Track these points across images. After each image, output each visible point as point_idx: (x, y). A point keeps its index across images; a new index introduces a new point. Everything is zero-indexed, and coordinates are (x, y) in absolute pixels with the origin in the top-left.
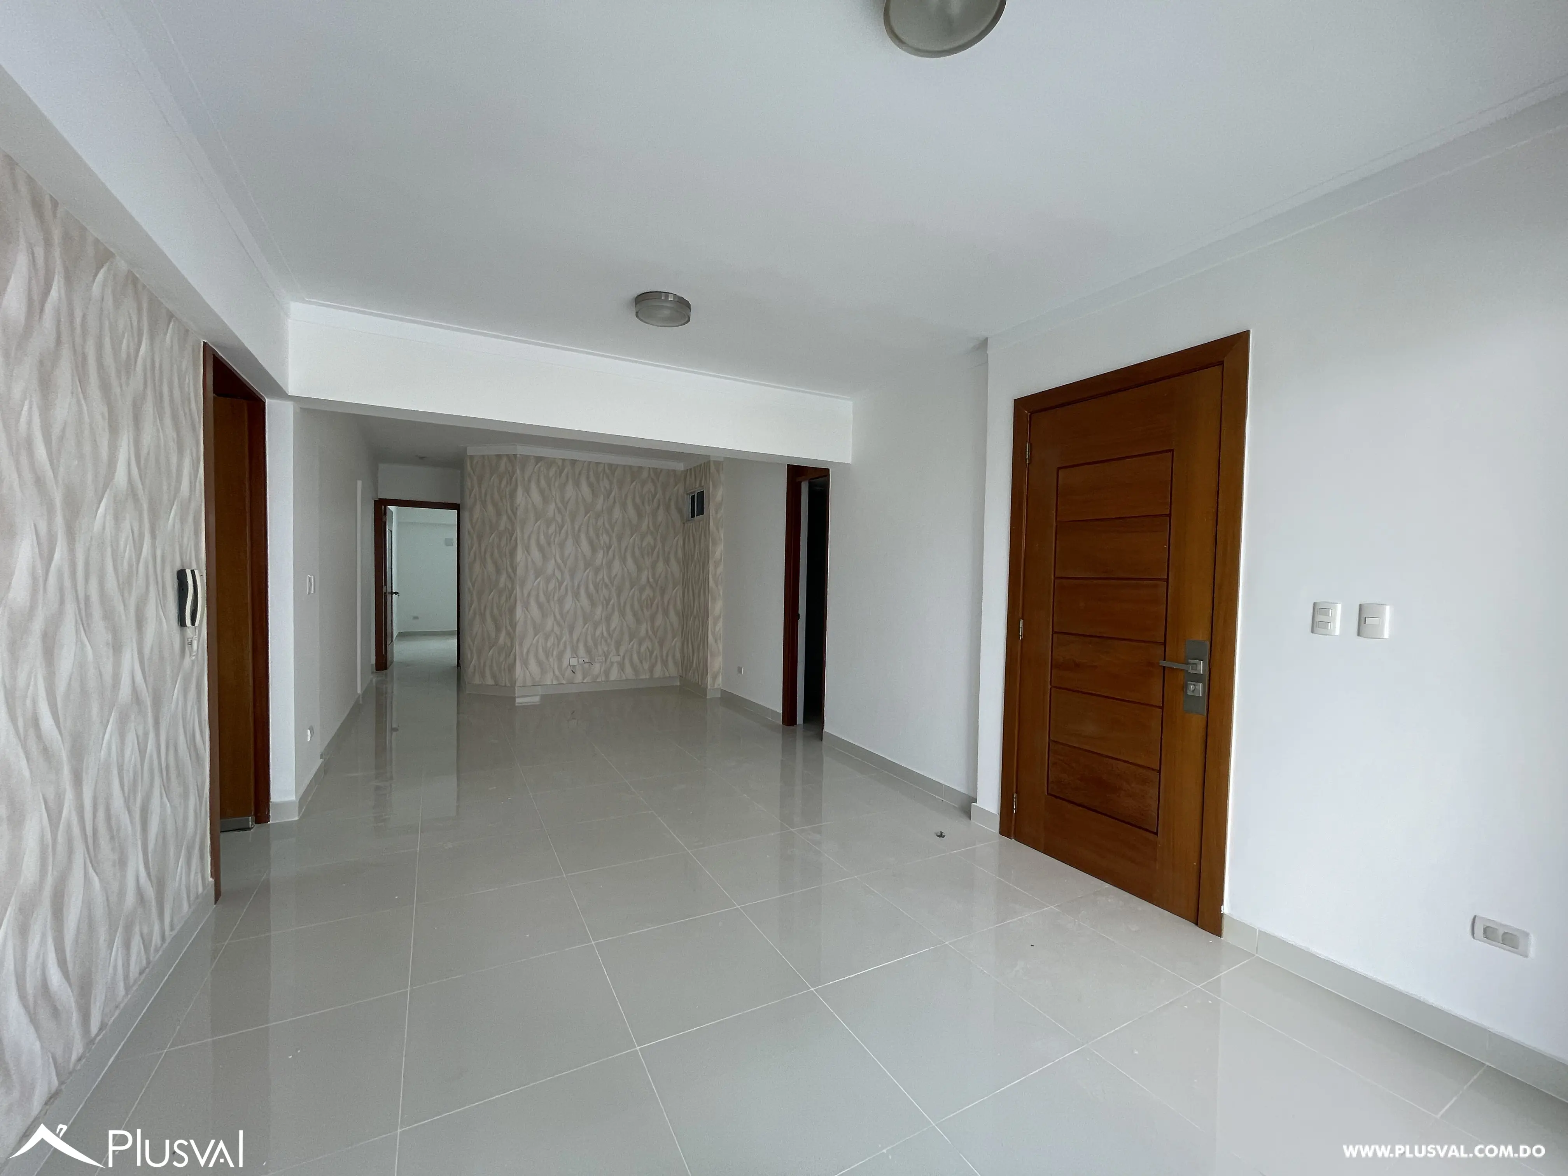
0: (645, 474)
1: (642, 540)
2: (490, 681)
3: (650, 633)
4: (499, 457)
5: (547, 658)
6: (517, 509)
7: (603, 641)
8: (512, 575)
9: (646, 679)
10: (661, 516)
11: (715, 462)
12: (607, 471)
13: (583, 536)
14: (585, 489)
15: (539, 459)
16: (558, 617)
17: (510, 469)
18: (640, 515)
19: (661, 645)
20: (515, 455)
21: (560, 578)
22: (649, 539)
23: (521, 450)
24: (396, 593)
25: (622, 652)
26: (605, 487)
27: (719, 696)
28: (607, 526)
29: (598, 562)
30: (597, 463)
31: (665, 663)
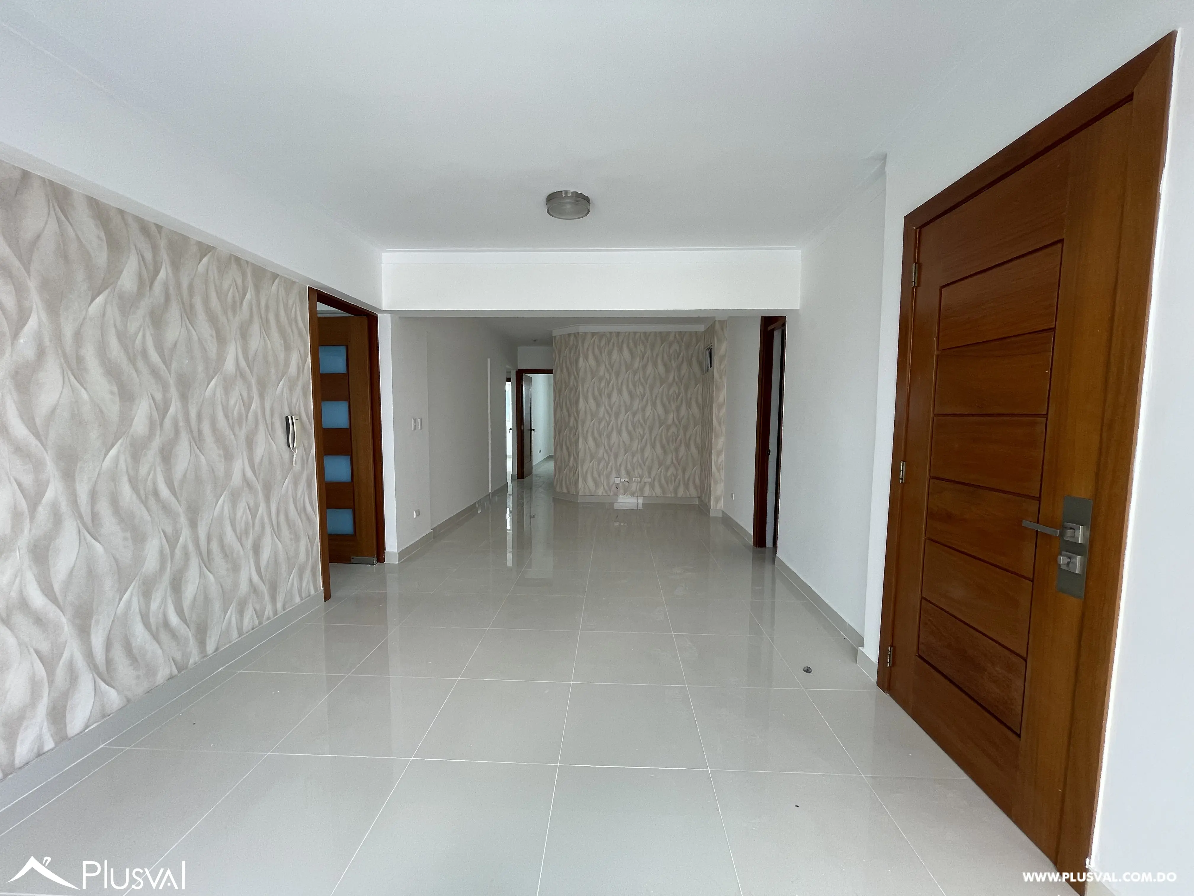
0: (671, 338)
1: (669, 390)
2: (565, 491)
3: (675, 461)
4: (569, 335)
5: (599, 476)
6: (579, 370)
7: (638, 467)
8: (577, 418)
9: (671, 497)
10: (684, 370)
11: (719, 321)
12: (643, 338)
13: (624, 388)
14: (626, 353)
15: (593, 334)
16: (607, 448)
17: (575, 343)
18: (667, 371)
19: (684, 472)
20: (578, 333)
21: (608, 419)
22: (674, 388)
23: (582, 329)
24: (534, 430)
25: (653, 474)
26: (641, 351)
27: (721, 516)
28: (642, 380)
29: (635, 407)
30: (635, 333)
31: (687, 487)
